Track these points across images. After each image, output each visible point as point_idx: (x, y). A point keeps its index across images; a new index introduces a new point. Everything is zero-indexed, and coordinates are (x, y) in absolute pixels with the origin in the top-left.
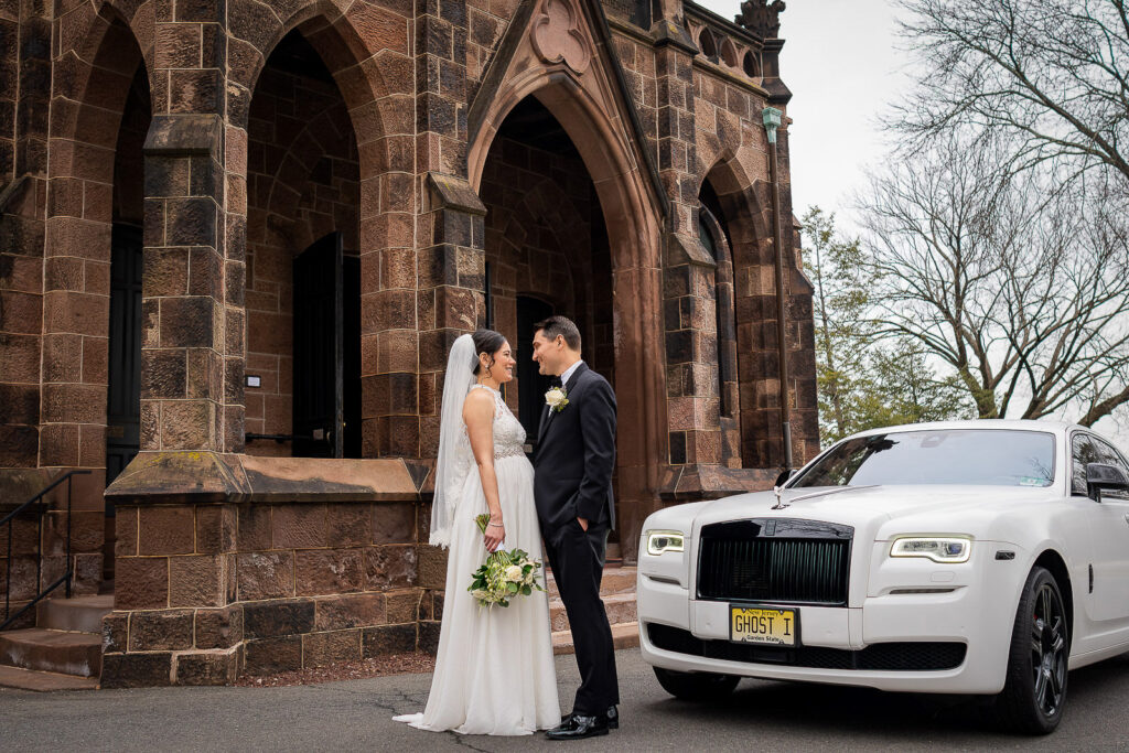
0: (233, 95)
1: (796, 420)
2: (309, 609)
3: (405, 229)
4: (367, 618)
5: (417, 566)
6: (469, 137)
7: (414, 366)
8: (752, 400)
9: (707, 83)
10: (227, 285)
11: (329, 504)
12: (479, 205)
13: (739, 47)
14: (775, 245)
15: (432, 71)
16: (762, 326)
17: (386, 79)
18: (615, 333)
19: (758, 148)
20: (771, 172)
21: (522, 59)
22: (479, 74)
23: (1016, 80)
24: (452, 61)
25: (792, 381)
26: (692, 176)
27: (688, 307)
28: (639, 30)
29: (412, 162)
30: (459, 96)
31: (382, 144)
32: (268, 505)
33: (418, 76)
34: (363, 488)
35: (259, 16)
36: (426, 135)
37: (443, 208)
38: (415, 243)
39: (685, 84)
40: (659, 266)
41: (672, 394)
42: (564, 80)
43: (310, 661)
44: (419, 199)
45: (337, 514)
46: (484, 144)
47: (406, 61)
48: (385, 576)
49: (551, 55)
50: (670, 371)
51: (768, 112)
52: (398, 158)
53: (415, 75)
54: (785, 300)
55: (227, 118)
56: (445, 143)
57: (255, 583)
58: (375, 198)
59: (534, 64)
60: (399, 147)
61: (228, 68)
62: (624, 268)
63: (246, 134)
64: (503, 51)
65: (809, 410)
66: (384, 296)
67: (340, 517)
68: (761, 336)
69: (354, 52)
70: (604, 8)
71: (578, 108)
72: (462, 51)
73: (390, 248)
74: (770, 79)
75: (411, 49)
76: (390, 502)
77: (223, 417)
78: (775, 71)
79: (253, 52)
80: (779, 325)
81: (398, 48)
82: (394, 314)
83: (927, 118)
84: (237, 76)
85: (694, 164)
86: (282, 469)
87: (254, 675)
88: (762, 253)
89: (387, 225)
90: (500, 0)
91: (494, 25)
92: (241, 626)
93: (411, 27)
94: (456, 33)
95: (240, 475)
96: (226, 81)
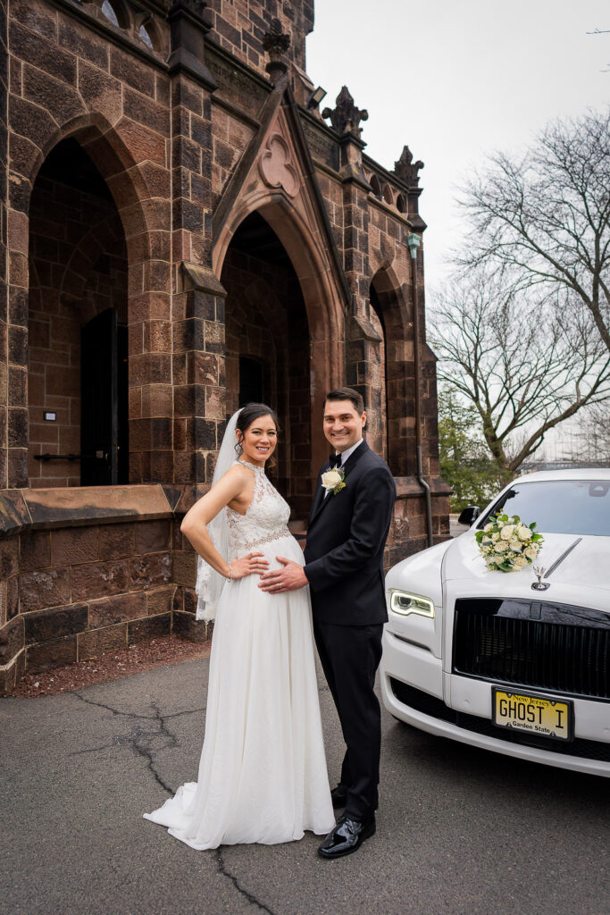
0: (14, 183)
1: (424, 444)
2: (84, 612)
3: (163, 305)
4: (131, 614)
5: (171, 567)
6: (214, 236)
7: (170, 412)
8: (396, 430)
9: (374, 213)
10: (10, 347)
11: (100, 526)
12: (221, 289)
13: (394, 191)
14: (414, 327)
15: (185, 181)
16: (404, 382)
17: (148, 186)
18: (311, 386)
19: (405, 261)
20: (412, 278)
21: (251, 182)
22: (221, 190)
23: (522, 236)
24: (201, 175)
25: (423, 418)
26: (366, 277)
27: (363, 369)
28: (332, 170)
29: (169, 253)
30: (206, 204)
31: (145, 238)
32: (47, 531)
33: (174, 185)
34: (128, 511)
35: (39, 118)
36: (180, 232)
37: (193, 290)
38: (171, 316)
39: (362, 212)
40: (343, 340)
42: (281, 200)
43: (83, 653)
44: (174, 282)
45: (107, 533)
46: (224, 244)
47: (164, 172)
48: (146, 578)
49: (273, 181)
51: (412, 237)
52: (157, 249)
53: (171, 184)
54: (419, 365)
55: (8, 203)
56: (196, 240)
57: (35, 596)
58: (139, 280)
59: (261, 187)
60: (158, 240)
61: (9, 159)
62: (318, 341)
63: (27, 218)
64: (238, 173)
65: (434, 438)
66: (146, 358)
67: (110, 535)
68: (404, 388)
69: (122, 160)
70: (311, 152)
71: (289, 222)
72: (208, 169)
73: (151, 320)
74: (412, 215)
75: (168, 163)
76: (150, 520)
77: (7, 459)
78: (416, 209)
79: (33, 148)
80: (416, 382)
81: (158, 161)
82: (154, 371)
83: (469, 258)
84: (18, 167)
85: (367, 271)
86: (59, 499)
87: (35, 674)
88: (405, 333)
89: (149, 302)
90: (237, 134)
91: (232, 152)
92: (22, 635)
93: (169, 146)
94: (204, 153)
95: (22, 508)
96: (8, 170)
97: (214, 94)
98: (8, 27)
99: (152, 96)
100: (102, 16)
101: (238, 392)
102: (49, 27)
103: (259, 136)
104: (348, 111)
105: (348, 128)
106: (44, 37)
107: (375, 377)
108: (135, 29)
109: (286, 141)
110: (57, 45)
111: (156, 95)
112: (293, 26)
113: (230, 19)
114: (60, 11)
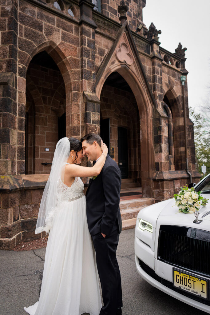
0: (20, 68)
1: (189, 158)
3: (77, 108)
6: (96, 81)
8: (178, 152)
9: (166, 69)
10: (18, 124)
12: (100, 101)
13: (174, 60)
14: (184, 112)
15: (84, 62)
16: (180, 133)
17: (71, 65)
18: (140, 136)
19: (179, 87)
20: (183, 93)
21: (113, 61)
22: (100, 64)
24: (91, 59)
25: (188, 148)
26: (162, 94)
27: (160, 129)
28: (147, 54)
29: (79, 88)
30: (93, 70)
31: (70, 84)
32: (30, 190)
33: (81, 64)
35: (29, 44)
36: (83, 81)
37: (88, 101)
38: (80, 112)
39: (159, 69)
40: (152, 118)
41: (156, 152)
42: (125, 67)
43: (44, 236)
44: (81, 99)
46: (101, 84)
47: (77, 60)
49: (122, 60)
50: (155, 146)
51: (182, 77)
52: (75, 87)
53: (80, 64)
54: (186, 126)
55: (18, 74)
56: (89, 83)
57: (26, 213)
58: (69, 99)
59: (117, 62)
60: (75, 84)
61: (18, 59)
62: (143, 119)
63: (25, 80)
64: (107, 58)
65: (193, 155)
66: (71, 127)
68: (180, 136)
69: (61, 57)
70: (137, 48)
71: (129, 75)
72: (94, 57)
73: (73, 113)
74: (182, 69)
75: (79, 56)
77: (17, 164)
78: (184, 66)
79: (27, 55)
80: (185, 133)
81: (75, 56)
82: (74, 132)
84: (21, 62)
85: (162, 90)
86: (36, 178)
87: (25, 242)
88: (180, 114)
89: (72, 107)
90: (106, 44)
91: (105, 51)
92: (20, 227)
93: (79, 50)
94: (92, 51)
95: (21, 182)
96: (18, 63)
97: (97, 30)
98: (18, 14)
99: (72, 33)
100: (53, 7)
101: (117, 139)
102: (33, 13)
103: (115, 43)
104: (153, 32)
105: (153, 38)
106: (31, 16)
107: (165, 132)
108: (66, 10)
109: (127, 45)
110: (36, 18)
111: (74, 33)
112: (137, 6)
113: (113, 6)
114: (37, 7)
